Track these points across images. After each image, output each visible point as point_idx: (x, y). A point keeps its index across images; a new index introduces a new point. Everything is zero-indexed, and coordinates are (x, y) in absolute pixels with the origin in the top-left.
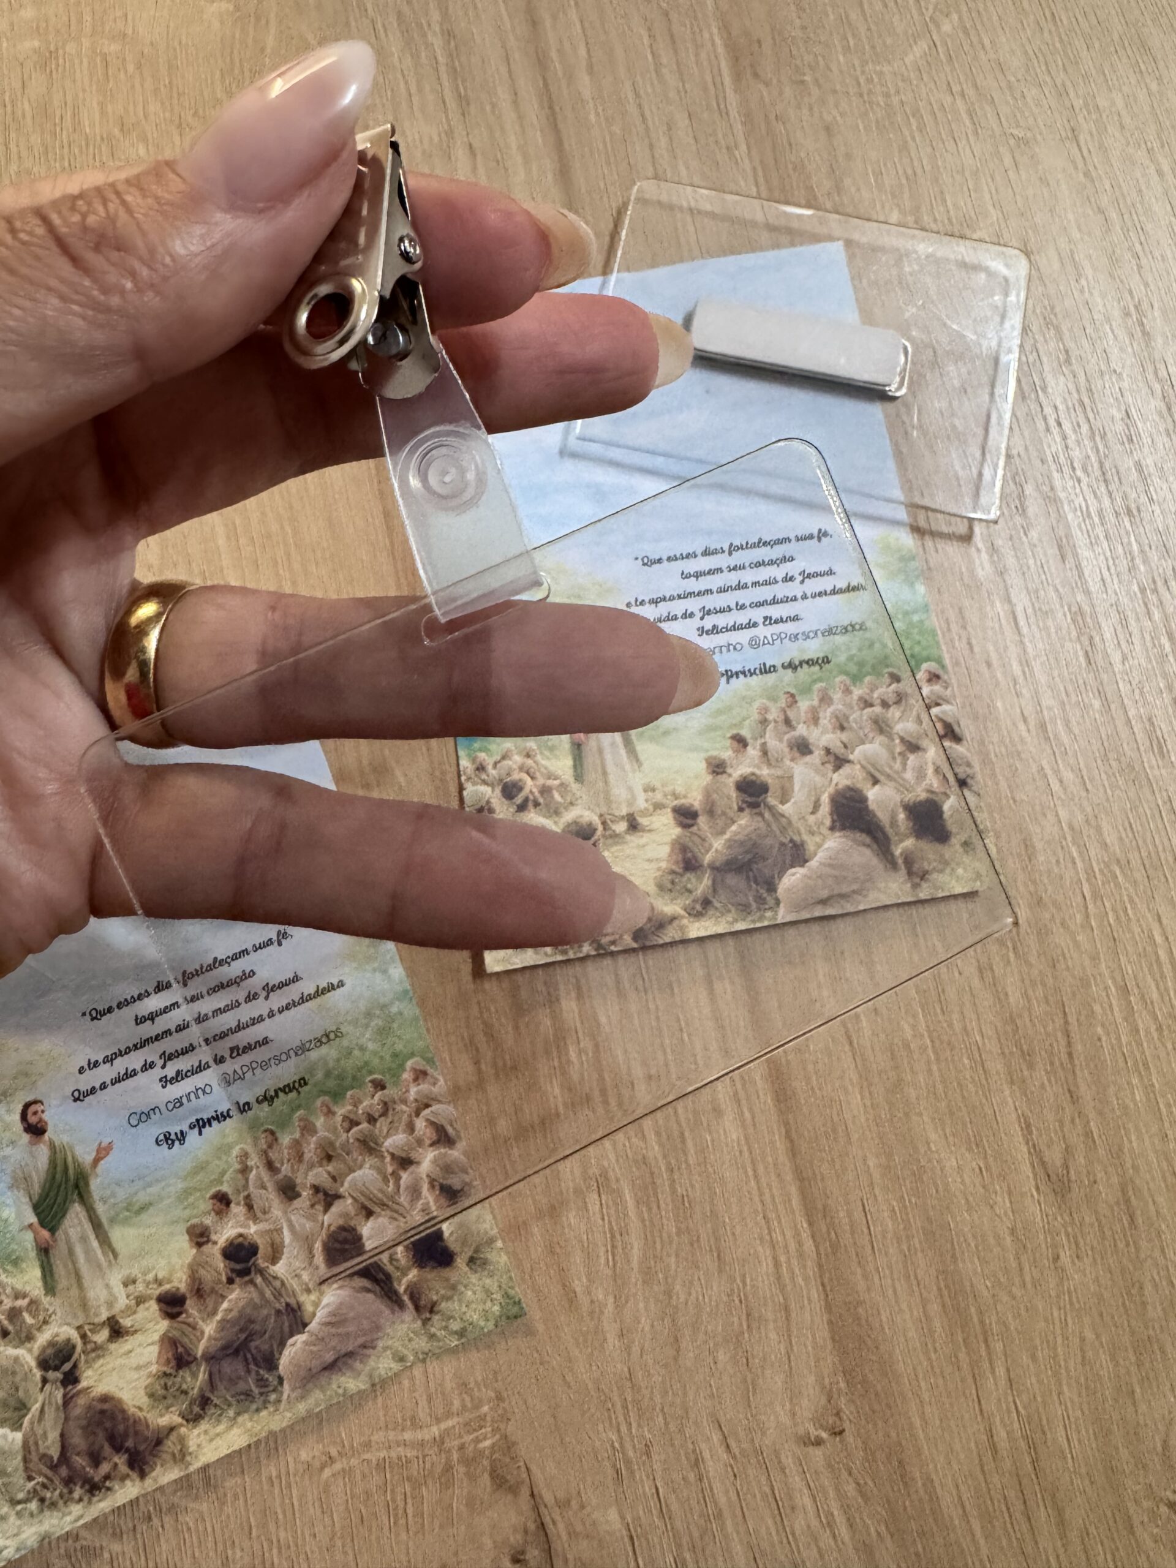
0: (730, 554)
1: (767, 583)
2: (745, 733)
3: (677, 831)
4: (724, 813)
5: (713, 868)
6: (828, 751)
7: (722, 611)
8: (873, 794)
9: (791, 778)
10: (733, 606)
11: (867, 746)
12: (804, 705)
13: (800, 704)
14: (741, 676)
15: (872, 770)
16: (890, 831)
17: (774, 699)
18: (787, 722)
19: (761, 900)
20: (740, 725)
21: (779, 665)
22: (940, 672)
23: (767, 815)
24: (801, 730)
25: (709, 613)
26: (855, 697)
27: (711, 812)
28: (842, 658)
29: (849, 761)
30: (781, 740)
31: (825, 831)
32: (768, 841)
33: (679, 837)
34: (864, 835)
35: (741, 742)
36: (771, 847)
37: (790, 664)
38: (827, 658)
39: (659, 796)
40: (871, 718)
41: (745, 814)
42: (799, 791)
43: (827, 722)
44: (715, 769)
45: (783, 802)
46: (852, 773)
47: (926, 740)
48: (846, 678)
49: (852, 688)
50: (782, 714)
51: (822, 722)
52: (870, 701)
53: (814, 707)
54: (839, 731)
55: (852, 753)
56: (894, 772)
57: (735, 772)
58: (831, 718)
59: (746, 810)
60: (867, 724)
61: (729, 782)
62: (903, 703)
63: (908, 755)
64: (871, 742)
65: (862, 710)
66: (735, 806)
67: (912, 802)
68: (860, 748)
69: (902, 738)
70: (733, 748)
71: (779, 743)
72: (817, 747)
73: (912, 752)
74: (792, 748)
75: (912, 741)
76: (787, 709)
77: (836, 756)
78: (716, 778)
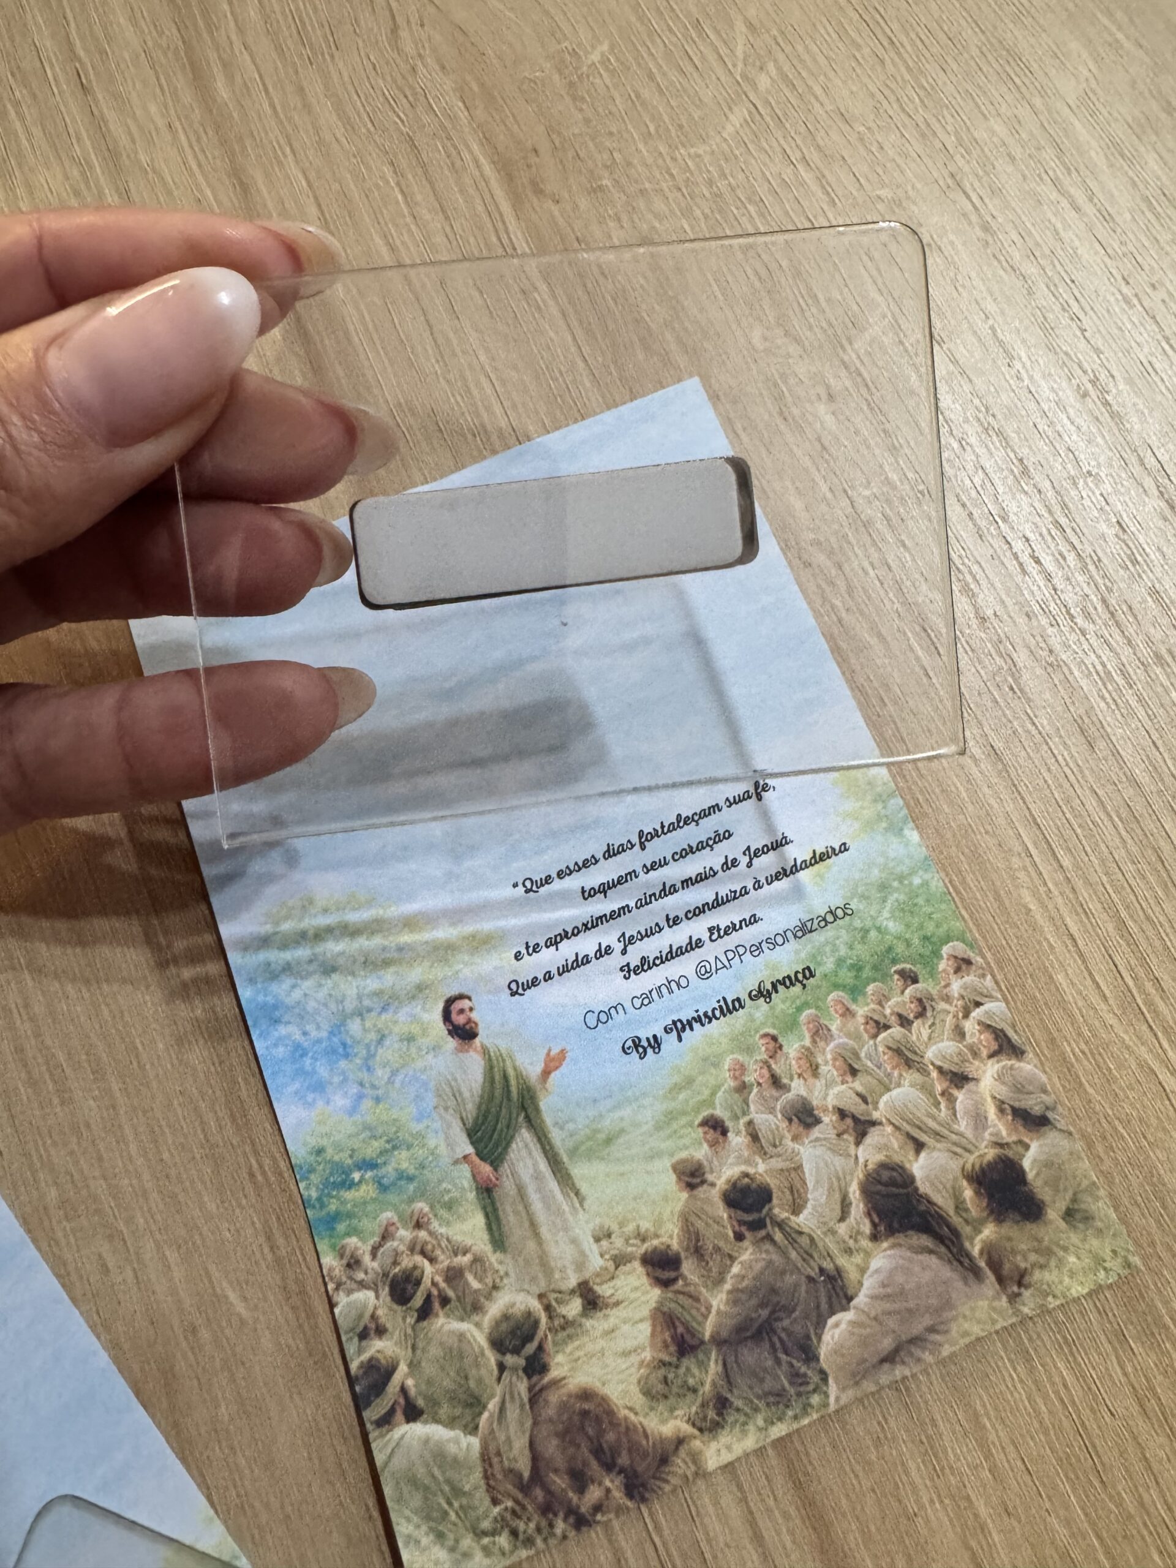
0: (643, 848)
1: (700, 878)
2: (719, 1112)
3: (656, 1294)
4: (717, 1249)
5: (719, 1342)
6: (842, 1114)
7: (649, 933)
8: (919, 1167)
9: (799, 1168)
10: (663, 923)
11: (895, 1093)
12: (792, 1048)
13: (785, 1049)
14: (696, 1026)
15: (908, 1128)
16: (956, 1220)
17: (749, 1050)
18: (776, 1081)
19: (797, 1378)
20: (710, 1102)
21: (744, 996)
22: (970, 954)
23: (777, 1235)
24: (798, 1088)
25: (631, 941)
26: (861, 1020)
27: (697, 1252)
28: (829, 965)
29: (873, 1123)
30: (772, 1111)
31: (865, 1243)
32: (790, 1280)
33: (660, 1302)
34: (925, 1237)
35: (716, 1127)
36: (796, 1286)
37: (760, 991)
38: (808, 968)
39: (618, 1242)
40: (889, 1048)
41: (746, 1243)
42: (815, 1189)
43: (830, 1067)
44: (690, 1180)
45: (796, 1210)
46: (883, 1140)
47: (976, 1063)
48: (841, 993)
49: (853, 1007)
50: (765, 1071)
51: (823, 1069)
52: (882, 1021)
53: (808, 1049)
54: (849, 1078)
55: (876, 1108)
56: (940, 1124)
57: (719, 1177)
58: (835, 1059)
59: (747, 1234)
60: (886, 1058)
61: (713, 1195)
62: (929, 1014)
63: (955, 1092)
64: (899, 1085)
65: (875, 1036)
66: (731, 1234)
67: (977, 1167)
68: (885, 1098)
69: (940, 1070)
70: (708, 1141)
71: (771, 1117)
72: (825, 1110)
73: (959, 1087)
74: (790, 1120)
75: (954, 1069)
76: (771, 1061)
77: (854, 1118)
78: (695, 1192)
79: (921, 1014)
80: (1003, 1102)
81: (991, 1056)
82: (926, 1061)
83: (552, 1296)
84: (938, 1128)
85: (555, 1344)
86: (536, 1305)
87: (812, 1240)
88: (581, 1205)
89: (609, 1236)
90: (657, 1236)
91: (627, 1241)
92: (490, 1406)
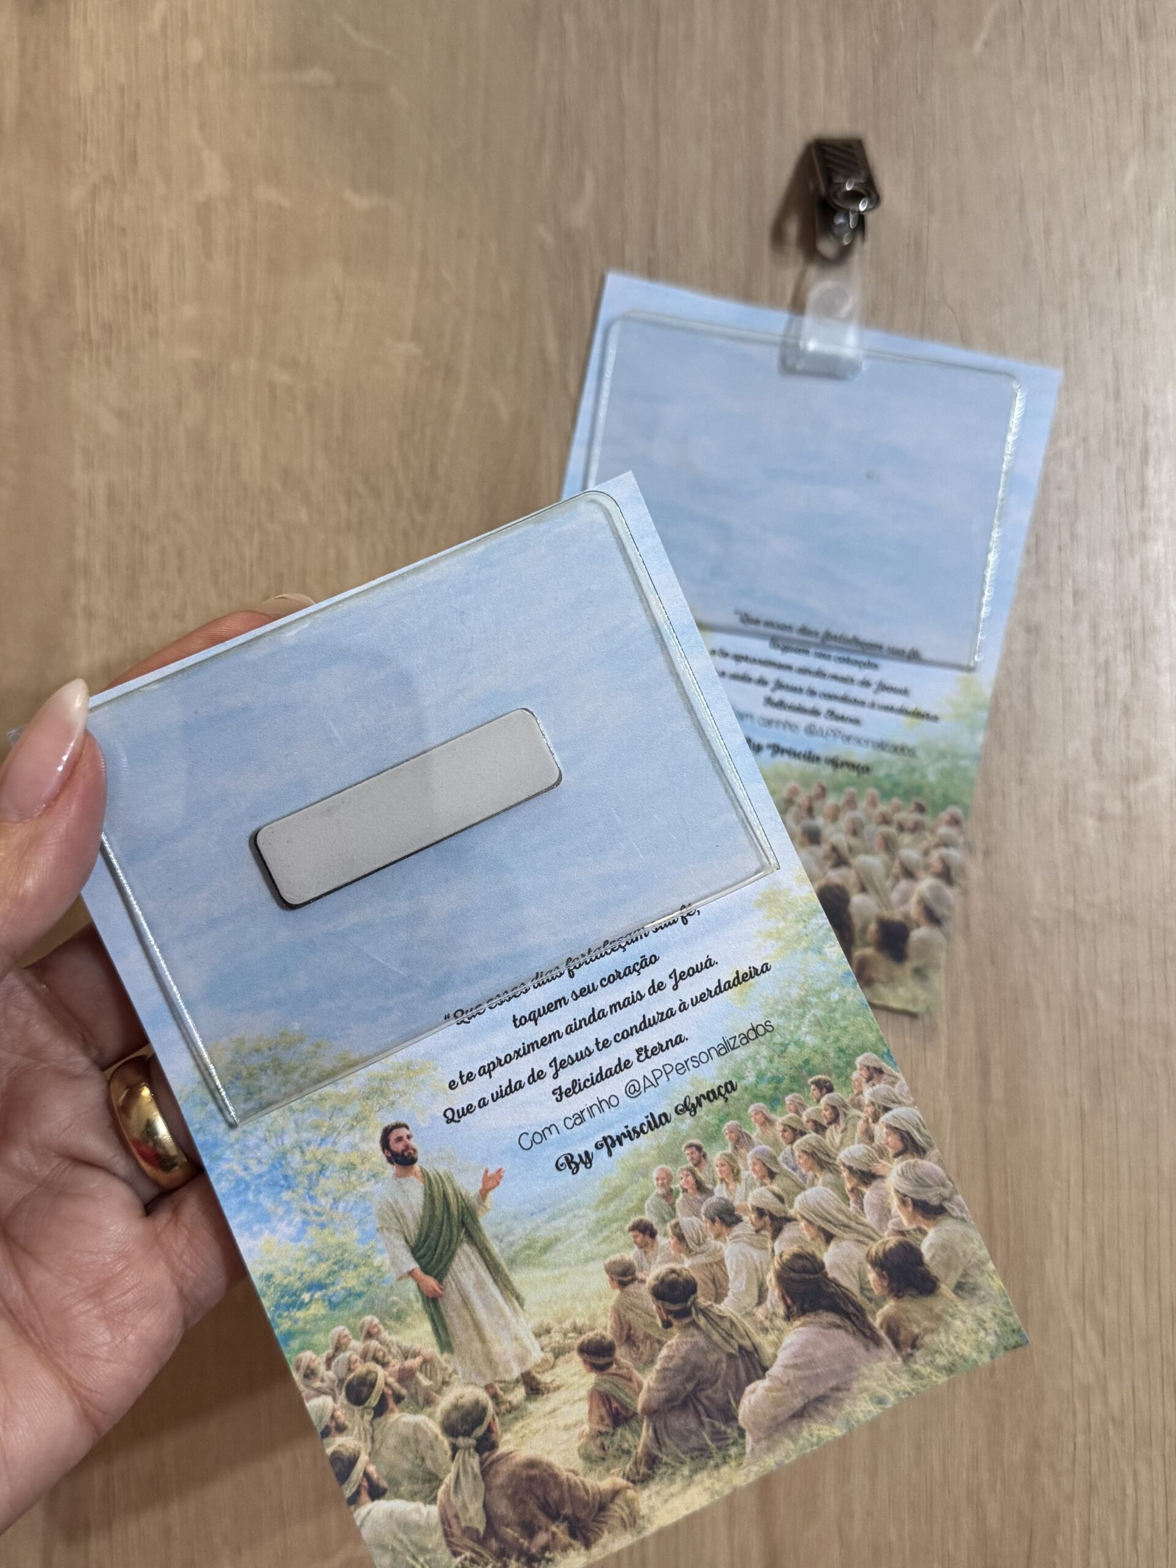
0: (572, 975)
1: (628, 1002)
2: (648, 1217)
3: (592, 1378)
4: (647, 1337)
5: (650, 1413)
6: (760, 1212)
7: (580, 1057)
8: (830, 1257)
9: (721, 1263)
10: (592, 1047)
11: (809, 1192)
12: (716, 1156)
13: (709, 1157)
14: (625, 1141)
15: (823, 1225)
16: (861, 1299)
17: (676, 1160)
18: (700, 1187)
21: (670, 1111)
22: (882, 1064)
23: (702, 1321)
24: (720, 1192)
25: (563, 1065)
27: (630, 1339)
28: (751, 1078)
29: (789, 1220)
30: (697, 1214)
31: (779, 1322)
32: (713, 1357)
33: (597, 1384)
35: (646, 1231)
36: (718, 1362)
37: (685, 1105)
38: (731, 1083)
39: (557, 1338)
40: (805, 1152)
41: (674, 1329)
42: (735, 1278)
43: (750, 1171)
44: (621, 1278)
45: (719, 1298)
46: (797, 1235)
47: (883, 1162)
48: (761, 1104)
49: (773, 1116)
50: (690, 1178)
51: (744, 1174)
52: (799, 1127)
53: (729, 1156)
54: (767, 1181)
55: (791, 1206)
56: (849, 1218)
57: (648, 1275)
58: (754, 1164)
59: (675, 1322)
60: (801, 1161)
61: (643, 1292)
62: (841, 1119)
63: (863, 1189)
64: (813, 1184)
65: (792, 1143)
66: (659, 1322)
67: (880, 1254)
68: (799, 1198)
69: (850, 1168)
70: (636, 1243)
71: (694, 1219)
72: (745, 1210)
73: (867, 1184)
74: (713, 1221)
75: (865, 1169)
76: (696, 1169)
77: (772, 1217)
78: (626, 1289)
79: (835, 1120)
80: (905, 1196)
81: (896, 1156)
82: (837, 1162)
83: (497, 1386)
84: (846, 1220)
85: (502, 1424)
86: (484, 1397)
87: (732, 1323)
88: (521, 1305)
89: (548, 1331)
90: (593, 1329)
91: (565, 1335)
92: (447, 1480)
